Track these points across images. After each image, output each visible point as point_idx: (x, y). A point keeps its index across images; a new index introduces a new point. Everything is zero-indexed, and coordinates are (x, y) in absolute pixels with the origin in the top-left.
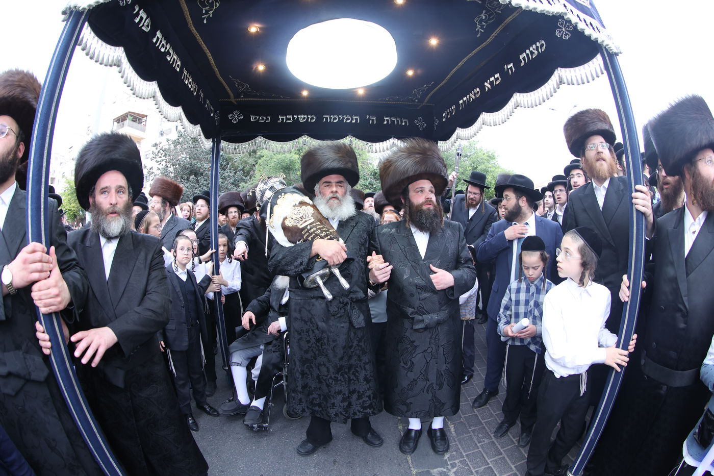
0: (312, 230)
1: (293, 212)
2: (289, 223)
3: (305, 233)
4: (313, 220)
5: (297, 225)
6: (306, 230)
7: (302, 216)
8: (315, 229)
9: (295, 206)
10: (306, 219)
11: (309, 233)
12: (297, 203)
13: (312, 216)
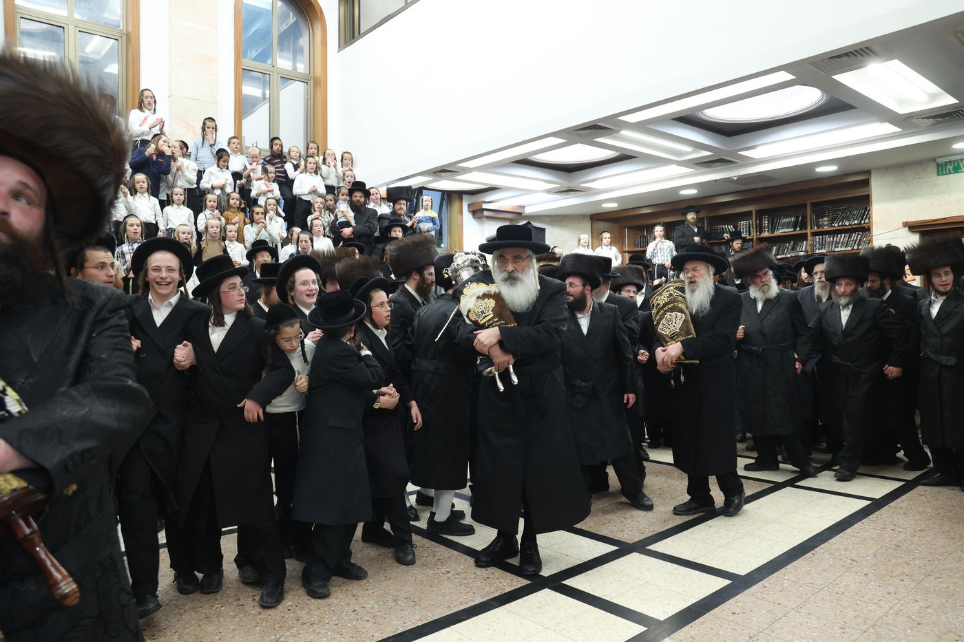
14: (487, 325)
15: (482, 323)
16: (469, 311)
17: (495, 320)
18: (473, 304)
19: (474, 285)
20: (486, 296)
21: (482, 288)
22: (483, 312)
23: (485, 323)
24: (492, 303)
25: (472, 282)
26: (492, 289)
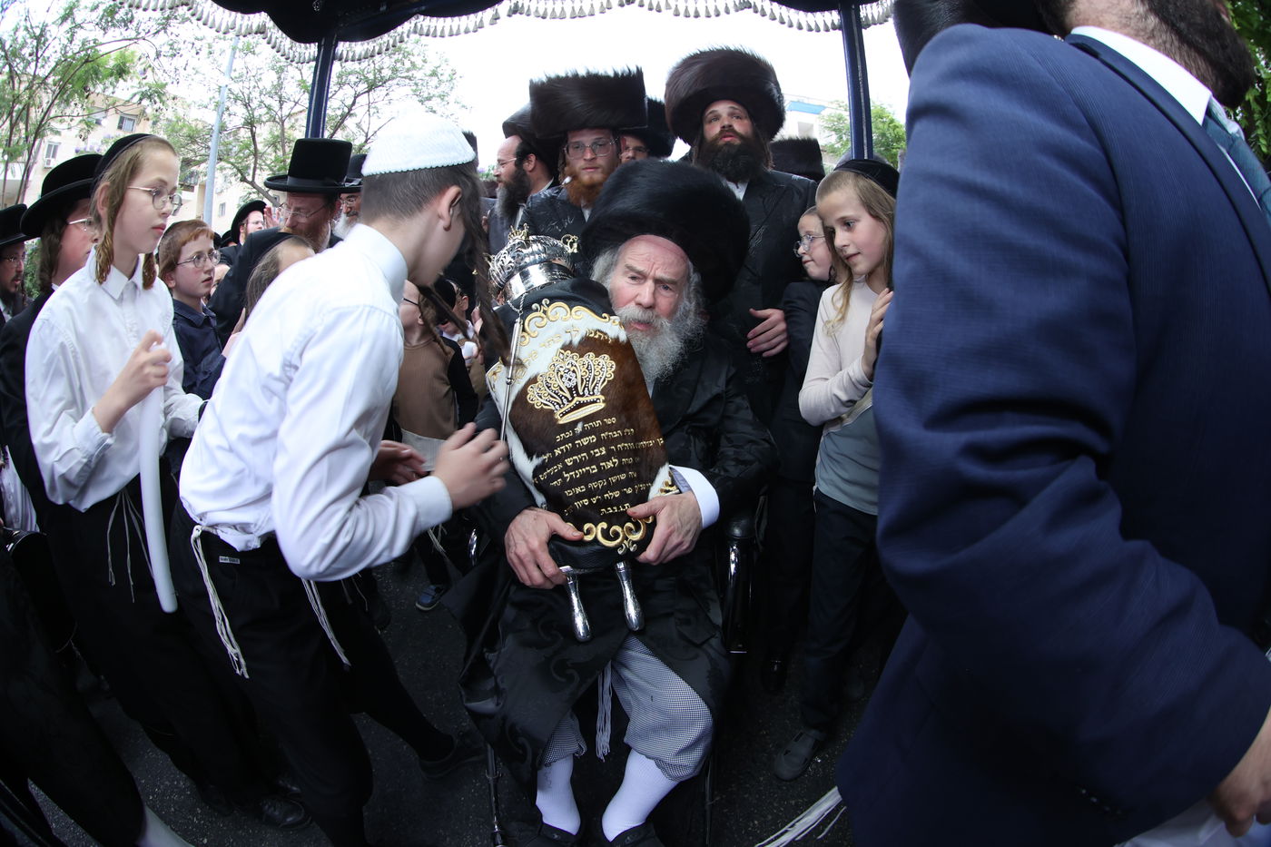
0: (585, 441)
1: (558, 365)
2: (537, 398)
3: (564, 442)
4: (600, 406)
5: (552, 412)
6: (569, 434)
7: (576, 387)
8: (593, 439)
9: (567, 347)
10: (582, 399)
11: (574, 445)
12: (576, 341)
13: (603, 393)
14: (579, 428)
15: (562, 421)
16: (533, 380)
17: (608, 421)
18: (548, 362)
19: (559, 309)
20: (592, 344)
21: (582, 321)
22: (573, 390)
23: (575, 423)
24: (605, 367)
25: (553, 299)
26: (612, 328)
